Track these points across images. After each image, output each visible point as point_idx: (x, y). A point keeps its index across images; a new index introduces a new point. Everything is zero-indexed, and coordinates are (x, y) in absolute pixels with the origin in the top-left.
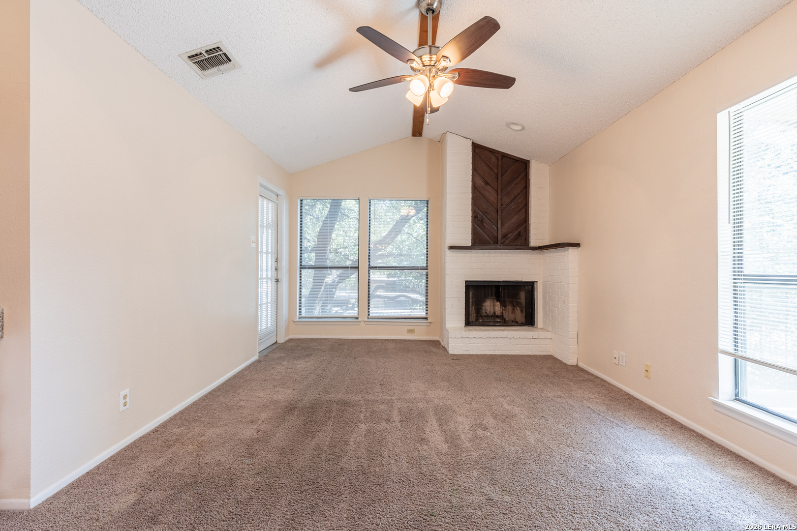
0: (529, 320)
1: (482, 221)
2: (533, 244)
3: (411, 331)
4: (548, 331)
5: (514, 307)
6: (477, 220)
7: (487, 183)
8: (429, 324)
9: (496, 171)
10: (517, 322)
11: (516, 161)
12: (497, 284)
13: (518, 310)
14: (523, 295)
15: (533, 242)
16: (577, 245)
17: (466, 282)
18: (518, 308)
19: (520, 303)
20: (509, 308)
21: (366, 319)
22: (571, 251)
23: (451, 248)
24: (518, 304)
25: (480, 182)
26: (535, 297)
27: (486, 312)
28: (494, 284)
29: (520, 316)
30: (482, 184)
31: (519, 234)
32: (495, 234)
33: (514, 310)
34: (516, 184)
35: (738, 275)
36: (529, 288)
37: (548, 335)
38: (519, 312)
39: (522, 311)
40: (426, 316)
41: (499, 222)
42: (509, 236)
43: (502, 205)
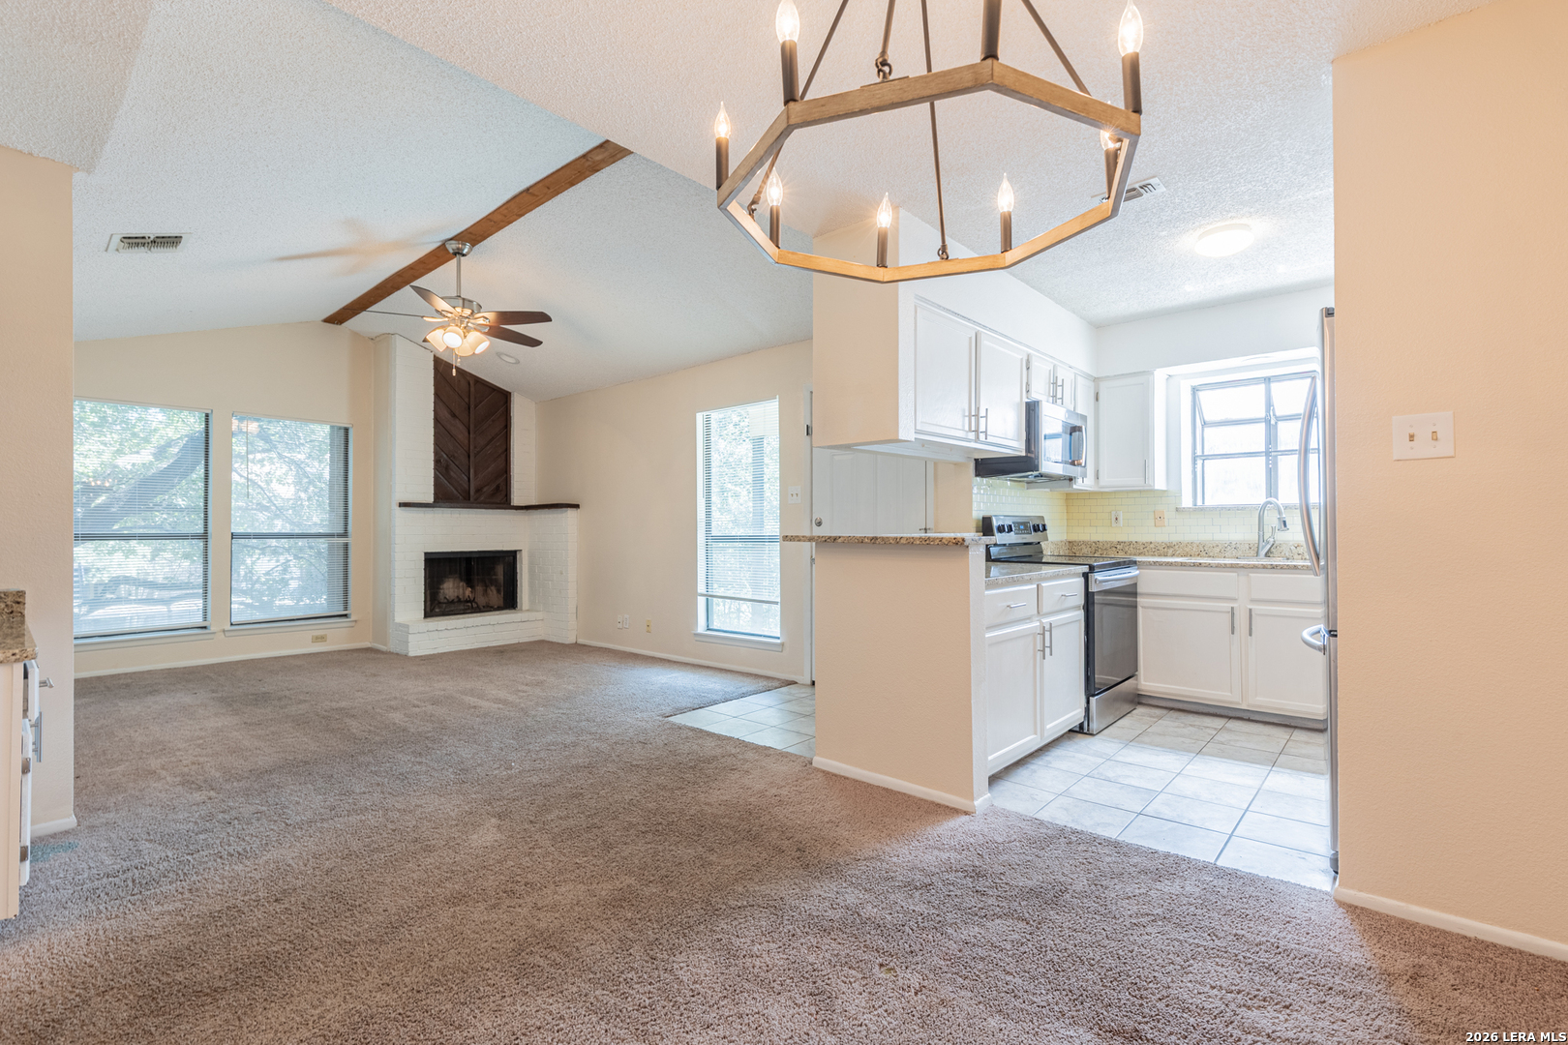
0: (510, 602)
1: (447, 468)
2: (516, 501)
3: (321, 639)
4: (538, 611)
5: (486, 586)
6: (442, 466)
7: (454, 415)
8: (353, 624)
9: (467, 400)
10: (492, 607)
11: (495, 390)
12: (468, 556)
13: (493, 592)
14: (500, 570)
15: (517, 499)
16: (577, 506)
17: (426, 554)
18: (493, 588)
19: (496, 580)
20: (479, 589)
21: (229, 627)
22: (571, 513)
23: (403, 505)
24: (494, 582)
25: (445, 414)
26: (518, 571)
27: (445, 598)
28: (465, 556)
29: (495, 597)
30: (448, 416)
31: (498, 487)
32: (466, 486)
33: (486, 591)
34: (493, 421)
35: (712, 539)
36: (509, 559)
37: (539, 615)
38: (495, 592)
39: (498, 591)
40: (345, 612)
41: (472, 471)
42: (485, 489)
43: (475, 447)
